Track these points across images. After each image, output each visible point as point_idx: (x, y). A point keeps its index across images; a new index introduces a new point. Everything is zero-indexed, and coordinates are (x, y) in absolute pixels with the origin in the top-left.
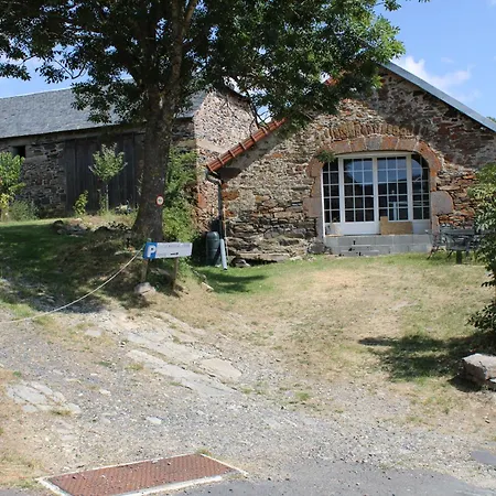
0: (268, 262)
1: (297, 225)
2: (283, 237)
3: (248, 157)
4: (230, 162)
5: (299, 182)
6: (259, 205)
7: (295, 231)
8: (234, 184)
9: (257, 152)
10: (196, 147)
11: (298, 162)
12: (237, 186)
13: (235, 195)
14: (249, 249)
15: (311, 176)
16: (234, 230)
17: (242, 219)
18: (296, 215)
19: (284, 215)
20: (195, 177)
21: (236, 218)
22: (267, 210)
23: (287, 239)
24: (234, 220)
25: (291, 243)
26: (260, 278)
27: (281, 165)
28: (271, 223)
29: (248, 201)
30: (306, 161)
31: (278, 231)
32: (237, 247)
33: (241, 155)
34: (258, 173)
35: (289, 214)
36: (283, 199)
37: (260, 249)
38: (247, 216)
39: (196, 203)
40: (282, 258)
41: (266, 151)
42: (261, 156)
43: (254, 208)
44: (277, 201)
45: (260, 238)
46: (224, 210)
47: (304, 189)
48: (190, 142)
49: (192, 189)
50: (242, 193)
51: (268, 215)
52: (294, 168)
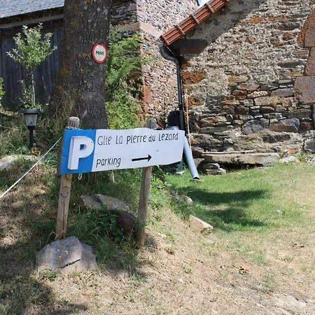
0: (252, 166)
1: (286, 114)
2: (268, 131)
3: (217, 24)
4: (192, 31)
5: (288, 56)
6: (233, 88)
7: (284, 123)
8: (198, 61)
9: (229, 17)
10: (139, 30)
11: (286, 28)
12: (203, 63)
13: (200, 75)
14: (222, 147)
15: (304, 47)
16: (201, 124)
17: (211, 108)
18: (285, 101)
19: (269, 100)
20: (139, 65)
21: (203, 107)
22: (245, 94)
23: (273, 134)
24: (200, 109)
25: (279, 139)
26: (257, 194)
27: (262, 32)
28: (251, 112)
29: (218, 84)
30: (298, 26)
31: (261, 123)
32: (205, 146)
33: (207, 21)
34: (231, 46)
35: (274, 100)
36: (267, 79)
37: (236, 148)
38: (217, 105)
39: (141, 96)
40: (270, 159)
41: (242, 14)
42: (236, 22)
43: (226, 93)
44: (258, 82)
45: (236, 134)
46: (186, 96)
47: (294, 65)
48: (132, 26)
49: (135, 79)
50: (210, 73)
51: (246, 102)
52: (280, 37)
